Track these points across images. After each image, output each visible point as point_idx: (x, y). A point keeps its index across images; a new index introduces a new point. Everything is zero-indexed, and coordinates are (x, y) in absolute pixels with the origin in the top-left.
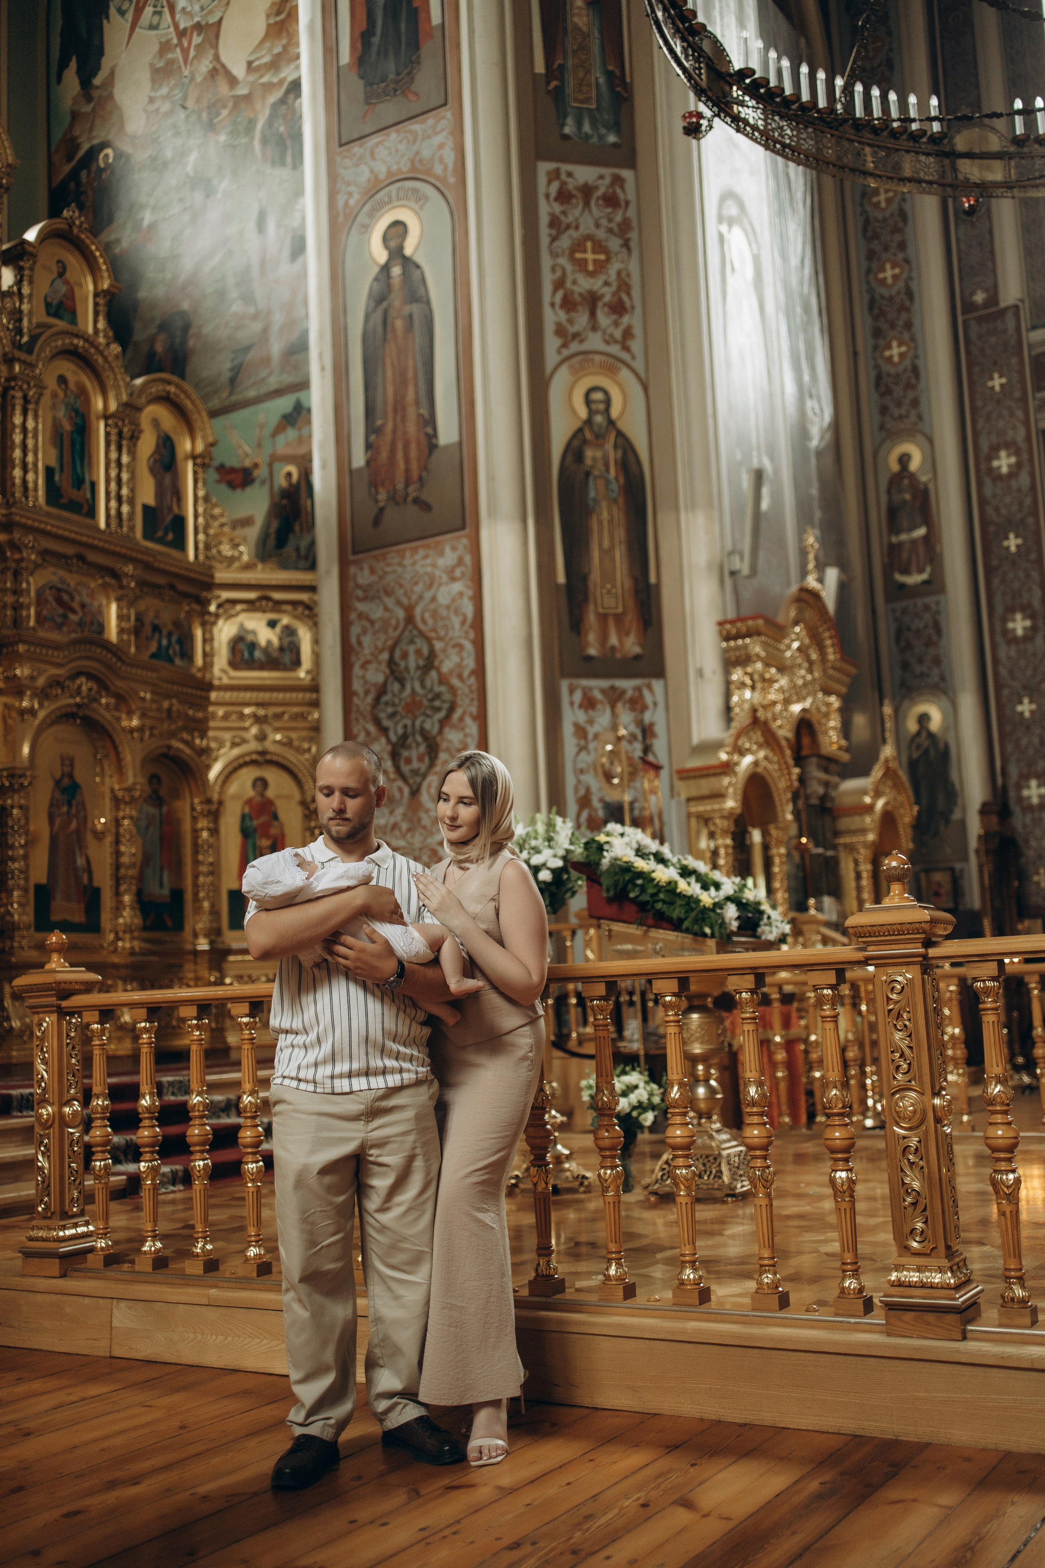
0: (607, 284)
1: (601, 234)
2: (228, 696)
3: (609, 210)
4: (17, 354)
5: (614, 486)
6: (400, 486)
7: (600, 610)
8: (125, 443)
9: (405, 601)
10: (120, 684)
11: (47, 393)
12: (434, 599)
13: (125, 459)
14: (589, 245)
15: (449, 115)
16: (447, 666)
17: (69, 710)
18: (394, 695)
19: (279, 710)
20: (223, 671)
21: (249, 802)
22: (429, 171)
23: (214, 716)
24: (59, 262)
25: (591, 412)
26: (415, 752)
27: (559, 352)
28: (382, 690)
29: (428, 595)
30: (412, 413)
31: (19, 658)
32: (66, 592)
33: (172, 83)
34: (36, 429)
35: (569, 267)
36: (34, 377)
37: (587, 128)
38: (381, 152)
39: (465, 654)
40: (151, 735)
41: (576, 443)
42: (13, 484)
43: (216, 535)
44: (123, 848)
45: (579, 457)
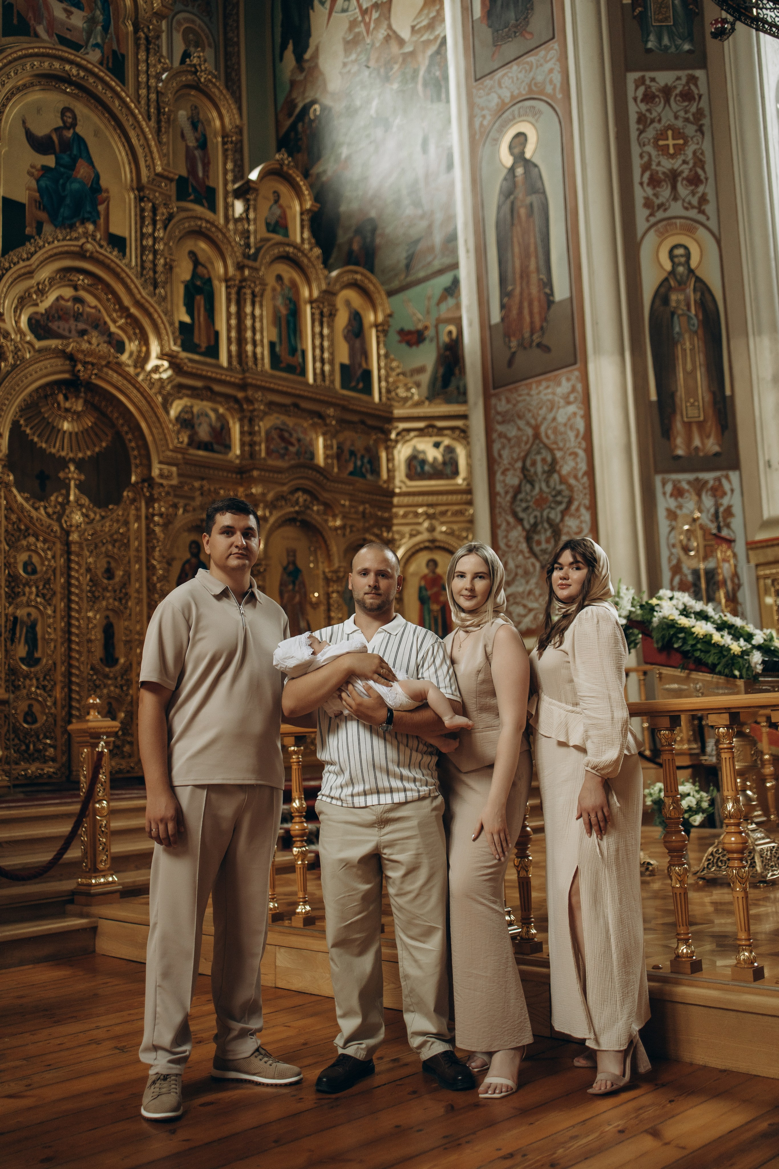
0: (685, 162)
1: (679, 123)
2: (406, 500)
3: (686, 104)
4: (247, 262)
5: (695, 321)
6: (527, 335)
7: (685, 419)
8: (325, 319)
9: (533, 422)
10: (326, 495)
11: (269, 289)
12: (554, 419)
13: (326, 331)
14: (670, 133)
15: (556, 46)
16: (565, 470)
17: (291, 516)
18: (527, 494)
19: (443, 508)
20: (402, 482)
21: (424, 577)
22: (542, 92)
23: (396, 515)
24: (275, 192)
25: (674, 265)
26: (544, 536)
27: (647, 220)
28: (518, 490)
29: (550, 416)
30: (534, 278)
31: (253, 481)
32: (287, 431)
33: (359, 49)
34: (261, 315)
35: (654, 153)
36: (259, 278)
37: (666, 41)
38: (506, 82)
39: (579, 460)
40: (351, 531)
41: (663, 290)
42: (247, 356)
43: (395, 382)
44: (333, 614)
45: (666, 301)
